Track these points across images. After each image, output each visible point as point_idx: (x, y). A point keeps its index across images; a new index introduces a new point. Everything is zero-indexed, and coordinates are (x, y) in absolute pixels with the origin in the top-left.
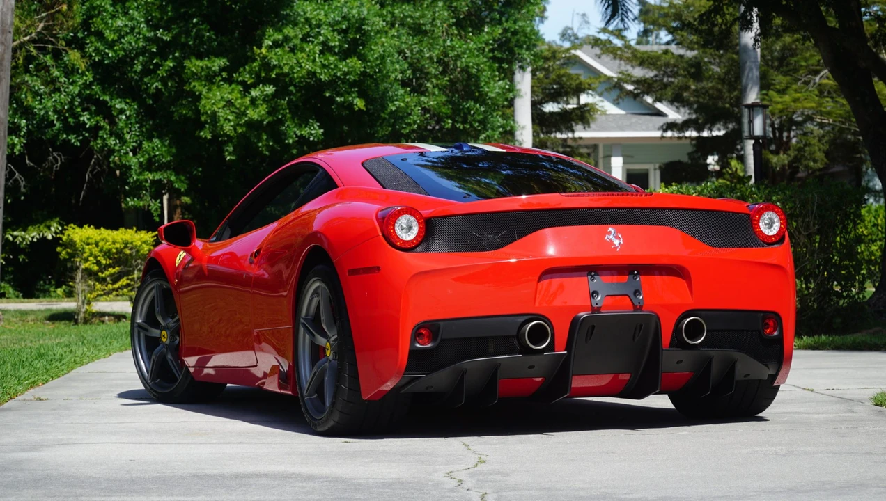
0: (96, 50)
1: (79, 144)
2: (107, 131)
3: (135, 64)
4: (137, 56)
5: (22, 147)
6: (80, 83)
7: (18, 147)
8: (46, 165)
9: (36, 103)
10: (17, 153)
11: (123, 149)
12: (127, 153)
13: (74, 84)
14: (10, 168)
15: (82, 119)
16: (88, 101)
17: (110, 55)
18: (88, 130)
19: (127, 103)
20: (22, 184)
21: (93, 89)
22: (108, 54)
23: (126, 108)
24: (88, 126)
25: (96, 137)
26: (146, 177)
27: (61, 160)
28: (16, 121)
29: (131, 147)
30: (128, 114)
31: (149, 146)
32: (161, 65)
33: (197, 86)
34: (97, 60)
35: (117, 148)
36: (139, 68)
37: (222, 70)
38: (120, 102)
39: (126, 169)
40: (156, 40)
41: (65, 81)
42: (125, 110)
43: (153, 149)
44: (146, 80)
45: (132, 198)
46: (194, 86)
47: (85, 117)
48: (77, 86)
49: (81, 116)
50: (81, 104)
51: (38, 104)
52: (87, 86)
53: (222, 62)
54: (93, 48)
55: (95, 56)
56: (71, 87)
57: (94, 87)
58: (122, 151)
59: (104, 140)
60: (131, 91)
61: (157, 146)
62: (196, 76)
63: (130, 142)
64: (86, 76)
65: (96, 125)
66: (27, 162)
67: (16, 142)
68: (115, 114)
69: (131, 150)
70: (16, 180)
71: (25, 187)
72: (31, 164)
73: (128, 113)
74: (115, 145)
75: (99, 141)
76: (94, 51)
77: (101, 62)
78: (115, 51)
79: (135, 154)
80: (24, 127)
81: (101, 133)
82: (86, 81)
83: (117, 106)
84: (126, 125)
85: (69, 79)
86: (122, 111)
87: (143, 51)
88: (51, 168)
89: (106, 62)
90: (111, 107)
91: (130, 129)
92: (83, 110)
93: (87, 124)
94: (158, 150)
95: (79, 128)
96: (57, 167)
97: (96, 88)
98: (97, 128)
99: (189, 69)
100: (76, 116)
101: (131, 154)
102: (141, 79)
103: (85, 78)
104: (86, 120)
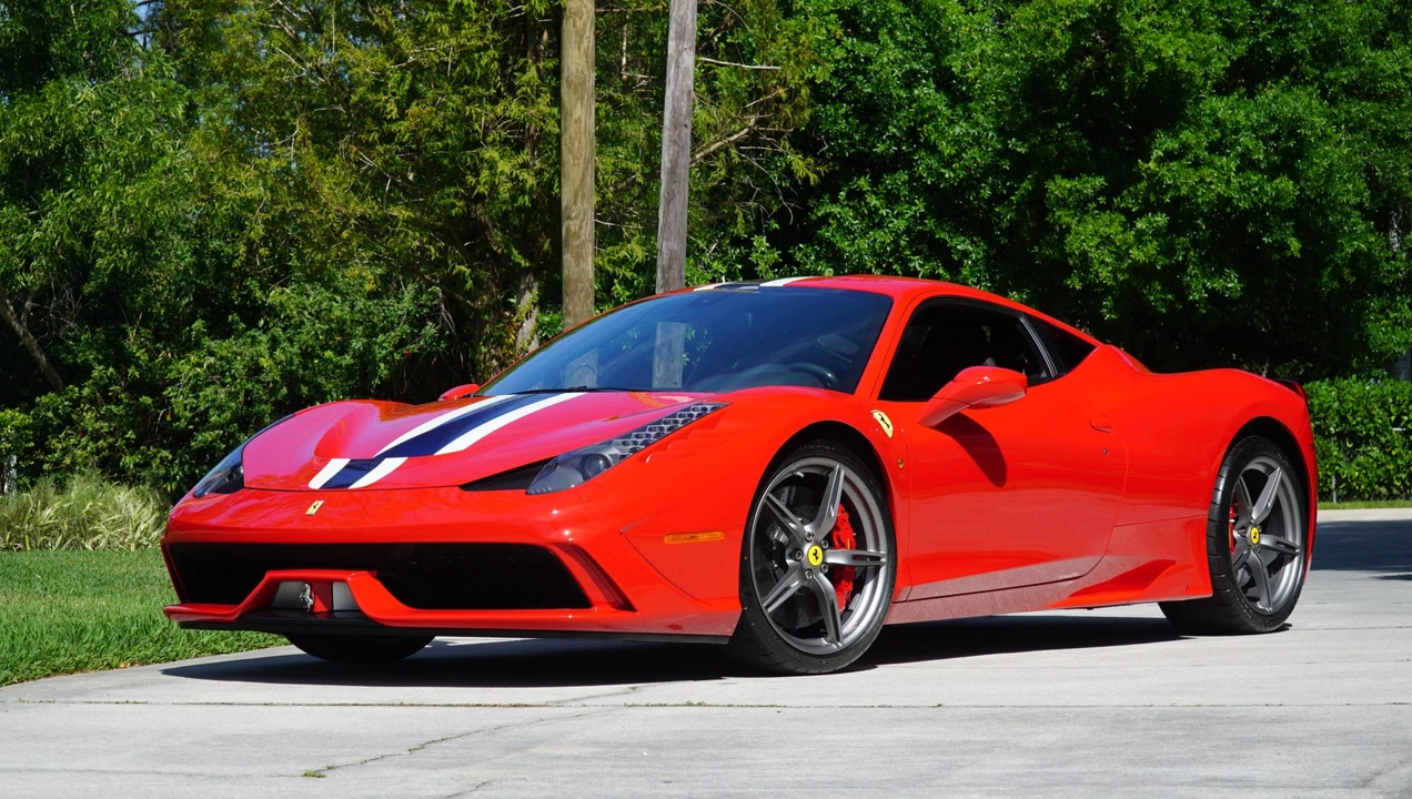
0: (929, 168)
3: (981, 188)
4: (983, 179)
6: (907, 216)
9: (847, 243)
13: (900, 217)
15: (911, 265)
16: (919, 240)
17: (947, 176)
19: (973, 242)
21: (926, 224)
22: (944, 174)
23: (971, 249)
30: (975, 258)
32: (1017, 189)
33: (1064, 217)
34: (929, 182)
36: (987, 193)
37: (1098, 193)
38: (964, 242)
40: (1008, 154)
41: (887, 213)
42: (970, 253)
44: (997, 209)
46: (1060, 216)
48: (903, 219)
49: (911, 261)
50: (910, 245)
51: (849, 246)
52: (921, 217)
53: (1100, 181)
54: (924, 166)
55: (927, 178)
56: (895, 222)
57: (927, 221)
60: (976, 225)
62: (1061, 203)
64: (916, 205)
68: (955, 257)
73: (974, 256)
76: (924, 170)
77: (937, 183)
78: (954, 171)
82: (915, 212)
83: (959, 247)
84: (973, 275)
85: (893, 210)
86: (966, 254)
87: (992, 169)
89: (942, 185)
90: (951, 248)
92: (913, 254)
93: (918, 272)
97: (930, 223)
99: (1052, 193)
100: (902, 261)
102: (991, 209)
103: (914, 208)
104: (916, 267)
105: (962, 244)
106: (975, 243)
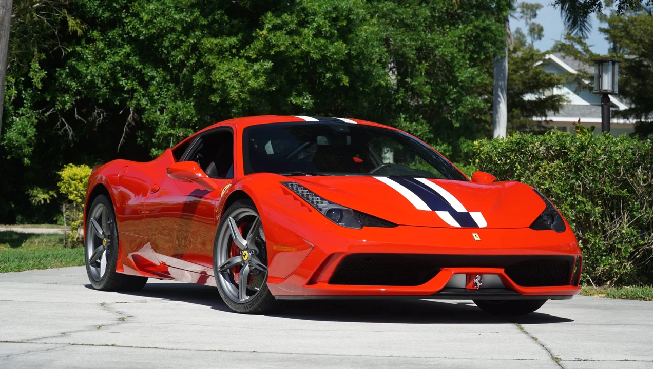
0: (134, 27)
1: (118, 103)
2: (141, 94)
3: (164, 40)
4: (165, 35)
5: (72, 104)
6: (120, 54)
7: (69, 104)
8: (91, 119)
9: (84, 68)
10: (67, 109)
11: (152, 109)
12: (156, 112)
13: (116, 55)
14: (62, 120)
15: (121, 83)
16: (128, 70)
17: (144, 32)
18: (126, 92)
20: (71, 133)
21: (131, 60)
22: (142, 32)
23: (155, 74)
24: (125, 89)
25: (132, 98)
26: (169, 132)
27: (103, 115)
28: (67, 83)
29: (159, 107)
30: (157, 80)
31: (173, 107)
32: (185, 42)
33: (212, 59)
34: (133, 36)
35: (147, 107)
36: (166, 44)
37: (232, 47)
38: (152, 71)
39: (155, 125)
40: (181, 21)
41: (108, 52)
42: (155, 77)
43: (177, 109)
44: (173, 53)
45: (156, 148)
46: (209, 59)
47: (123, 82)
48: (117, 56)
49: (120, 80)
50: (121, 71)
51: (86, 70)
52: (128, 55)
53: (233, 40)
54: (131, 26)
55: (132, 33)
56: (113, 57)
57: (131, 58)
58: (152, 110)
59: (139, 100)
60: (160, 62)
61: (179, 107)
62: (210, 51)
63: (159, 103)
64: (126, 49)
65: (132, 88)
66: (76, 116)
67: (67, 100)
68: (147, 80)
69: (159, 110)
70: (66, 130)
71: (72, 135)
72: (80, 118)
74: (147, 105)
75: (134, 102)
76: (131, 29)
77: (138, 36)
78: (149, 29)
79: (162, 113)
80: (74, 88)
81: (136, 95)
82: (125, 52)
83: (149, 74)
84: (156, 90)
85: (112, 51)
86: (153, 78)
87: (173, 30)
88: (94, 121)
89: (141, 38)
90: (144, 74)
91: (159, 92)
92: (123, 76)
93: (125, 87)
94: (180, 110)
95: (117, 90)
96: (99, 121)
97: (134, 59)
98: (133, 91)
99: (205, 45)
100: (116, 80)
101: (158, 113)
102: (169, 53)
103: (124, 50)
104: (124, 84)
105: (150, 72)
106: (158, 71)
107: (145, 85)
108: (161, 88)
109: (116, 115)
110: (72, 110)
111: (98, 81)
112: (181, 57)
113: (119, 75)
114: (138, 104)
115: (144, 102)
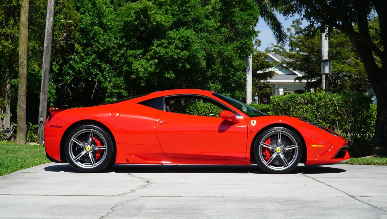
0: (97, 46)
1: (91, 80)
2: (100, 75)
4: (111, 50)
5: (70, 80)
6: (91, 59)
7: (69, 80)
11: (105, 82)
12: (107, 83)
14: (66, 88)
16: (94, 65)
18: (94, 75)
19: (107, 65)
20: (70, 93)
21: (96, 61)
22: (101, 48)
25: (96, 77)
26: (113, 91)
27: (84, 85)
28: (68, 71)
29: (108, 81)
31: (114, 80)
32: (119, 52)
33: (131, 59)
35: (103, 81)
36: (111, 53)
37: (140, 54)
38: (105, 65)
39: (107, 88)
40: (117, 43)
42: (106, 68)
43: (116, 81)
44: (114, 57)
46: (130, 60)
47: (92, 70)
50: (91, 66)
51: (76, 65)
52: (94, 59)
53: (140, 51)
55: (96, 49)
56: (88, 60)
59: (99, 78)
60: (108, 61)
62: (130, 56)
63: (108, 79)
65: (97, 73)
66: (72, 85)
67: (68, 78)
68: (103, 69)
69: (108, 82)
70: (68, 92)
72: (74, 86)
74: (103, 80)
75: (97, 79)
77: (98, 51)
78: (103, 47)
79: (109, 83)
80: (71, 73)
81: (98, 76)
82: (93, 58)
84: (107, 73)
85: (87, 57)
86: (105, 68)
87: (114, 47)
88: (80, 88)
89: (100, 51)
90: (101, 67)
91: (108, 74)
92: (92, 68)
93: (93, 73)
94: (118, 81)
95: (91, 74)
96: (82, 88)
98: (97, 74)
99: (128, 54)
100: (89, 70)
101: (108, 83)
102: (112, 57)
103: (93, 57)
105: (104, 66)
106: (108, 65)
107: (102, 71)
108: (109, 73)
109: (90, 84)
110: (70, 83)
111: (82, 70)
112: (117, 59)
113: (91, 68)
114: (99, 80)
115: (101, 79)
